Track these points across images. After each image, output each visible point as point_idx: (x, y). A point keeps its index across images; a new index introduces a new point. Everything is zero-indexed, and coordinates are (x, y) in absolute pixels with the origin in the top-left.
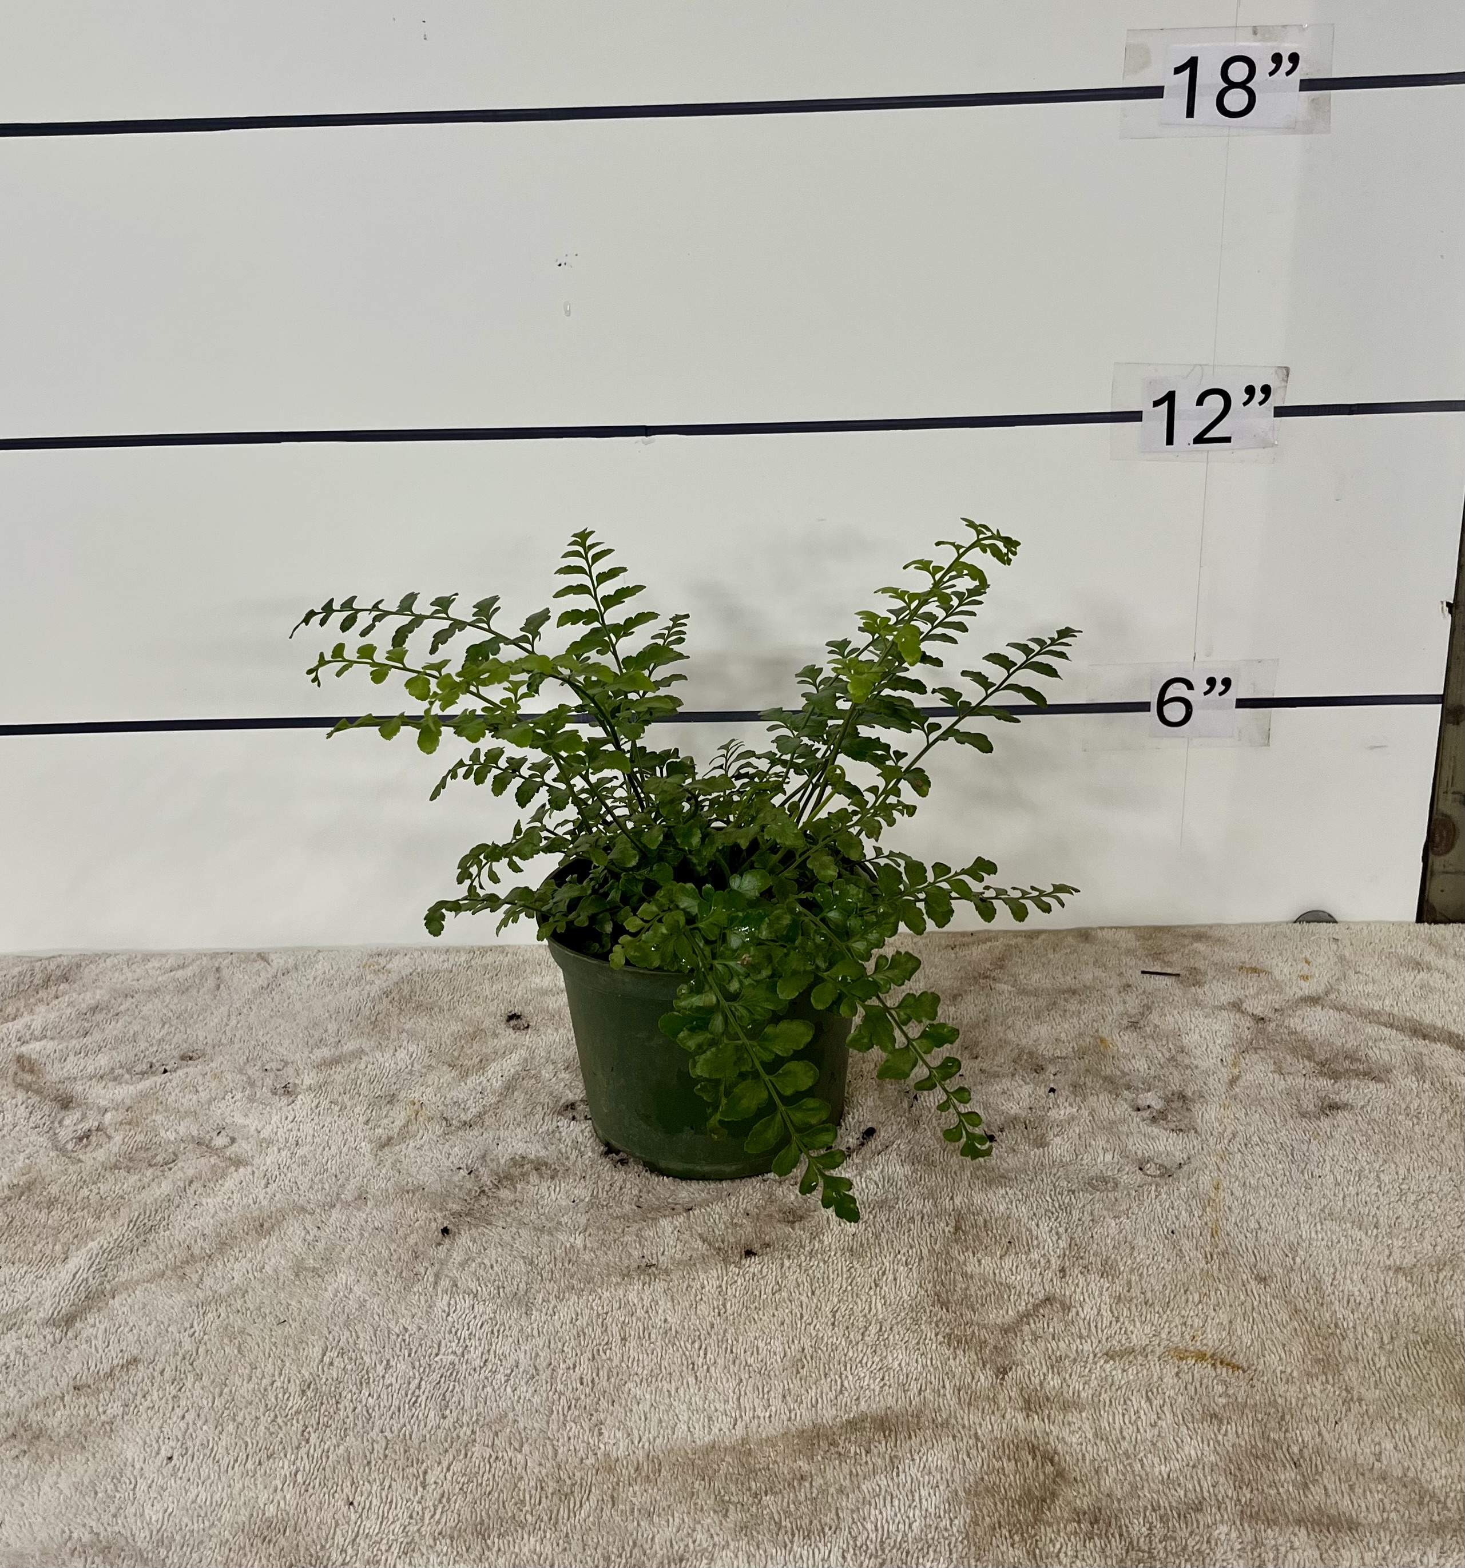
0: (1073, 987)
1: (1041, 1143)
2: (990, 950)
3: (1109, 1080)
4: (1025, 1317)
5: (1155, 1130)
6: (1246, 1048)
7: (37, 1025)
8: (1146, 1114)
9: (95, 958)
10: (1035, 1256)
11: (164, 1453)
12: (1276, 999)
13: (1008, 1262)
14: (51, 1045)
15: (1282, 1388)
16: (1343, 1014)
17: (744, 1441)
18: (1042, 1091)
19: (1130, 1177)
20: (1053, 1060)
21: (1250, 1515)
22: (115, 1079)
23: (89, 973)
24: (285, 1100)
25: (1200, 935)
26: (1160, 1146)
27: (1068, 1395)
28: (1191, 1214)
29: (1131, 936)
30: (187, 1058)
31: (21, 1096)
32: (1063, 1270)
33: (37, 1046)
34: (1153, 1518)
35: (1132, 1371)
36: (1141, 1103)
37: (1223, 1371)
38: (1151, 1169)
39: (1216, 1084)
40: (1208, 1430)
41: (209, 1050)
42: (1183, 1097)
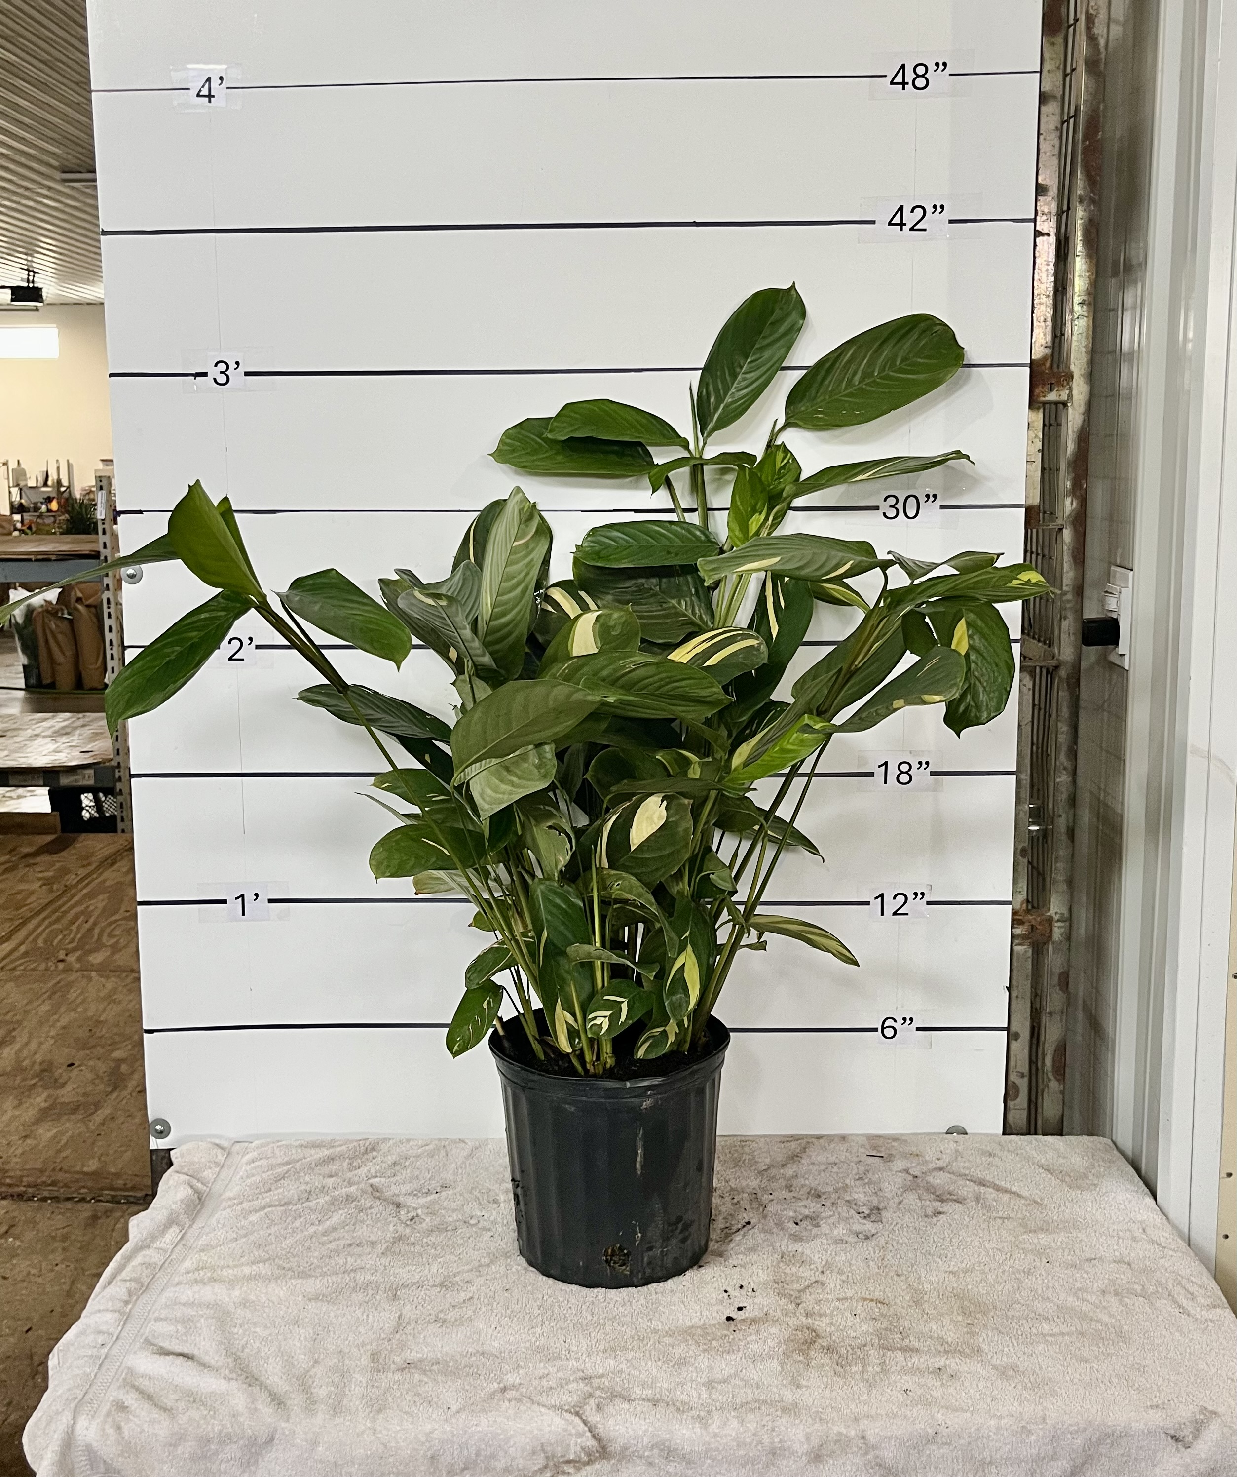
0: (837, 1161)
1: (818, 1226)
2: (800, 1144)
3: (848, 1201)
4: (808, 1287)
5: (865, 1221)
6: (907, 1189)
7: (373, 1171)
8: (862, 1215)
9: (385, 1140)
10: (812, 1266)
11: (493, 1327)
12: (925, 1169)
13: (801, 1269)
14: (383, 1180)
15: (900, 1309)
16: (952, 1176)
17: (704, 1325)
18: (819, 1205)
19: (852, 1239)
20: (824, 1193)
21: (883, 1347)
22: (415, 1195)
23: (384, 1147)
24: (495, 1206)
25: (895, 1138)
26: (865, 1228)
27: (822, 1312)
28: (875, 1253)
29: (865, 1139)
30: (444, 1187)
31: (378, 1202)
32: (822, 1272)
33: (378, 1180)
34: (849, 1348)
35: (846, 1304)
36: (860, 1211)
37: (879, 1305)
38: (861, 1236)
39: (893, 1204)
40: (872, 1323)
41: (452, 1183)
42: (878, 1209)
